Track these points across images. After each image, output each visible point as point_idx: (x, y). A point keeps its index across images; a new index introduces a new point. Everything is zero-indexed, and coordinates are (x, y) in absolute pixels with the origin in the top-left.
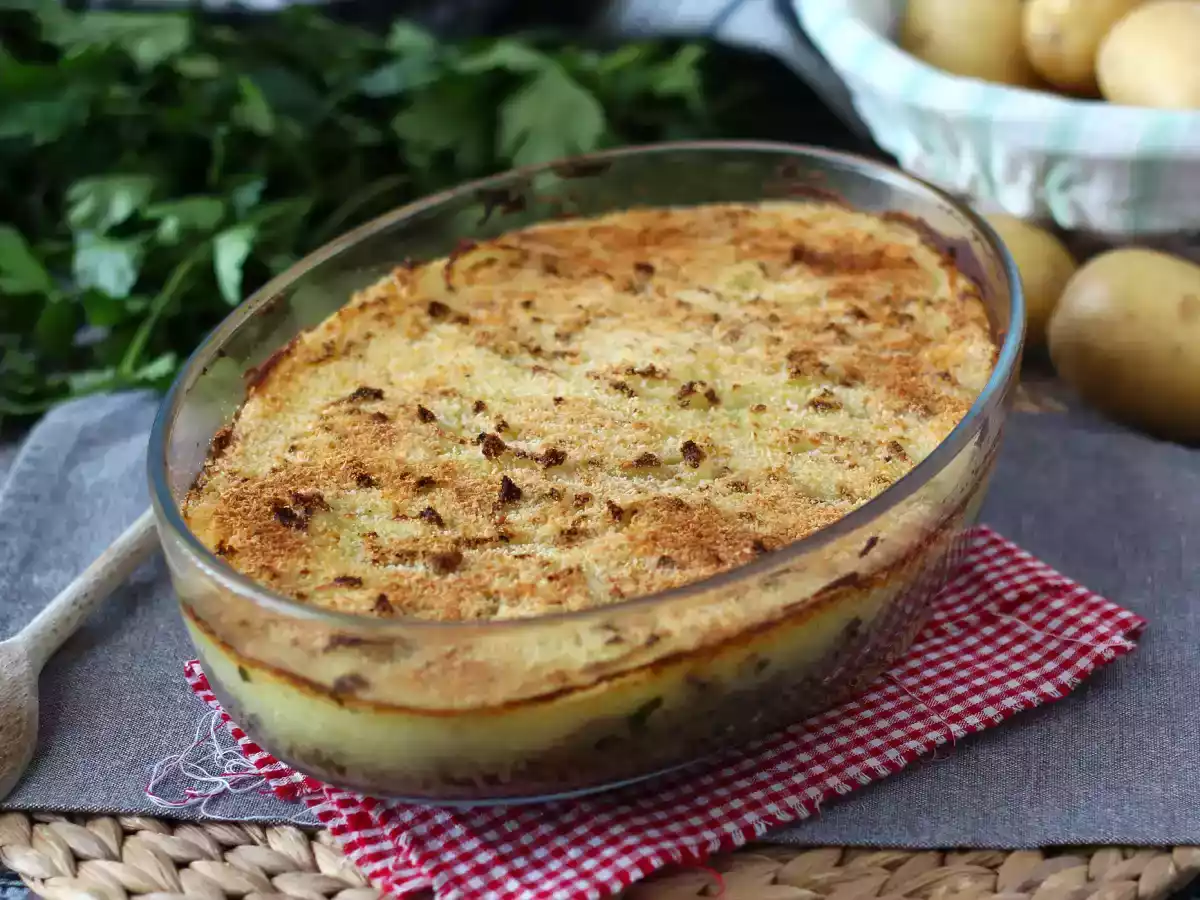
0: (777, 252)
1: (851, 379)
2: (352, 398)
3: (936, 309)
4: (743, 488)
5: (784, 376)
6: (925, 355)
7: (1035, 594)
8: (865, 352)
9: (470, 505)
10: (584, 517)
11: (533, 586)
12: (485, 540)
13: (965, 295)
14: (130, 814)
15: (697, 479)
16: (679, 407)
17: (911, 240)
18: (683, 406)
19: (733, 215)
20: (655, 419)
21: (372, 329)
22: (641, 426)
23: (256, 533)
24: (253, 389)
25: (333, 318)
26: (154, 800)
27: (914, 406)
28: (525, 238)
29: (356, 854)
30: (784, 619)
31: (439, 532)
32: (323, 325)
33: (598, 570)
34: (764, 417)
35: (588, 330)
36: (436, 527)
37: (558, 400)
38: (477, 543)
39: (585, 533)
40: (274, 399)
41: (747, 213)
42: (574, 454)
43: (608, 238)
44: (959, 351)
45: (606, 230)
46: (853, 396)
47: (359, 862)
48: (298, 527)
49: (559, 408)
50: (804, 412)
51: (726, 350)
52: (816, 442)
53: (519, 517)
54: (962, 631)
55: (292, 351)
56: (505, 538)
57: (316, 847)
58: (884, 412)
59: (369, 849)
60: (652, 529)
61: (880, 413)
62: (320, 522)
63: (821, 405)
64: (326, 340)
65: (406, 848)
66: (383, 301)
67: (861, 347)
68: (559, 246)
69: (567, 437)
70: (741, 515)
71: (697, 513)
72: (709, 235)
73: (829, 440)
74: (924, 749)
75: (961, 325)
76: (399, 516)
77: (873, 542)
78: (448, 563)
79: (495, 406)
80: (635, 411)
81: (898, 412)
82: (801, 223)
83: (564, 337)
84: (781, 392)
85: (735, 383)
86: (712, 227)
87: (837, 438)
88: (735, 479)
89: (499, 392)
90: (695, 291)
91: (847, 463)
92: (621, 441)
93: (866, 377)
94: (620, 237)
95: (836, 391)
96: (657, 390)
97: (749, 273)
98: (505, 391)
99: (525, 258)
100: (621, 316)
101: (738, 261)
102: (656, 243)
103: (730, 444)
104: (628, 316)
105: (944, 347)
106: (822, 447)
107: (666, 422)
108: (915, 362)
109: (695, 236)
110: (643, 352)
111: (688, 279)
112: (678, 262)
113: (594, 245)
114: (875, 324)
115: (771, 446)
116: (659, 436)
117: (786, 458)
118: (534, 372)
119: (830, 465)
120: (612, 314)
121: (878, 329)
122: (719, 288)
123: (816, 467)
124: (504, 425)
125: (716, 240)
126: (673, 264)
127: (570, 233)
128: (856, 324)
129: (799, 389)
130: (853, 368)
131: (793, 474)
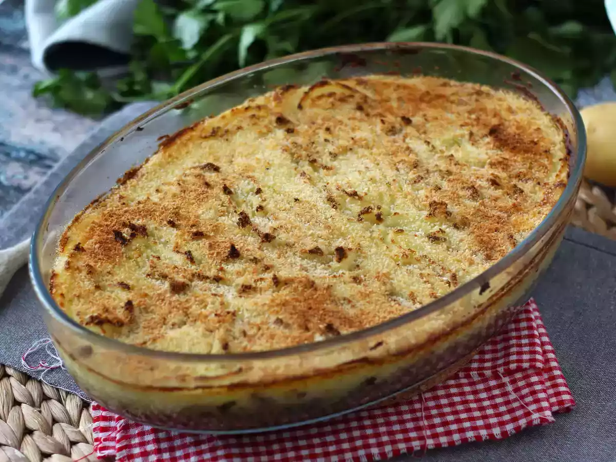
0: (485, 126)
1: (461, 224)
2: (203, 168)
3: (540, 188)
4: (358, 281)
5: (425, 213)
6: (514, 218)
7: (526, 369)
8: (482, 208)
9: (213, 254)
10: (262, 279)
11: (206, 317)
12: (207, 278)
13: (559, 184)
14: (9, 367)
15: (339, 268)
16: (355, 220)
17: (558, 138)
18: (359, 220)
19: (479, 93)
20: (339, 225)
21: (244, 125)
22: (329, 227)
23: (99, 242)
24: (162, 147)
25: (228, 112)
26: (23, 362)
27: (481, 252)
28: (360, 83)
29: (96, 424)
30: (315, 376)
31: (190, 265)
32: (220, 116)
33: (246, 315)
34: (400, 237)
35: (349, 154)
36: (189, 262)
37: (296, 200)
38: (205, 278)
39: (255, 289)
40: (170, 156)
41: (488, 95)
42: (282, 236)
43: (403, 93)
44: (532, 220)
45: (405, 87)
46: (456, 236)
47: (95, 430)
48: (122, 244)
49: (295, 204)
50: (423, 239)
51: (407, 188)
52: (418, 260)
53: (232, 268)
54: (479, 379)
55: (195, 129)
56: (217, 280)
57: (85, 412)
58: (467, 250)
59: (102, 424)
60: (288, 298)
61: (465, 250)
62: (137, 243)
63: (434, 238)
64: (216, 125)
65: (118, 429)
66: (259, 107)
67: (483, 204)
68: (376, 91)
69: (286, 224)
70: (344, 299)
71: (319, 292)
72: (461, 103)
73: (425, 261)
74: (405, 451)
75: (544, 204)
76: (177, 250)
77: (380, 344)
78: (178, 288)
79: (267, 193)
80: (331, 217)
81: (474, 252)
82: (510, 109)
83: (334, 156)
84: (419, 224)
85: (397, 211)
86: (465, 99)
87: (430, 260)
88: (359, 275)
89: (275, 184)
90: (423, 142)
91: (425, 279)
92: (312, 235)
93: (471, 225)
94: (410, 94)
95: (448, 230)
96: (353, 205)
97: (463, 136)
98: (278, 184)
99: (352, 96)
100: (372, 149)
101: (462, 126)
102: (429, 102)
103: (370, 251)
104: (375, 150)
105: (526, 216)
106: (419, 265)
107: (343, 228)
108: (504, 222)
109: (452, 102)
110: (364, 178)
111: (425, 133)
112: (429, 119)
113: (394, 96)
114: (500, 190)
115: (391, 257)
116: (335, 236)
117: (394, 267)
118: (301, 176)
119: (415, 278)
120: (367, 147)
121: (501, 193)
122: (437, 143)
123: (406, 277)
124: (260, 208)
125: (462, 108)
126: (426, 120)
127: (386, 85)
128: (489, 188)
129: (430, 225)
130: (467, 218)
131: (392, 279)
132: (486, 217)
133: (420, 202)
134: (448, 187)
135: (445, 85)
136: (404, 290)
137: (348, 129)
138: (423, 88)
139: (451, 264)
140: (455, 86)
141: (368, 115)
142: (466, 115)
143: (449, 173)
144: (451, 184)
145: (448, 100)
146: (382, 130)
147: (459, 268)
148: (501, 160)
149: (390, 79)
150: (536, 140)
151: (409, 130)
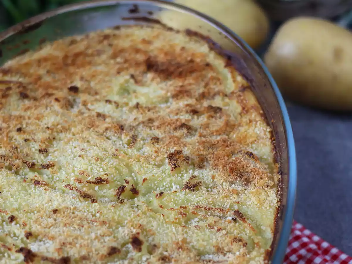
0: (137, 64)
3: (230, 99)
4: (167, 260)
5: (168, 167)
6: (234, 136)
8: (203, 139)
13: (244, 89)
16: (120, 204)
17: (204, 48)
18: (122, 203)
19: (106, 37)
20: (110, 216)
22: (104, 223)
27: (239, 179)
28: (5, 73)
34: (165, 200)
37: (55, 211)
41: (115, 36)
44: (251, 131)
46: (206, 175)
49: (56, 216)
50: (184, 192)
51: (132, 151)
52: (195, 214)
58: (224, 184)
61: (222, 184)
63: (194, 187)
67: (201, 136)
69: (66, 239)
73: (202, 211)
75: (247, 112)
79: (22, 217)
80: (98, 212)
81: (232, 183)
82: (145, 42)
84: (168, 180)
85: (144, 177)
86: (99, 47)
87: (205, 209)
88: (161, 254)
89: (20, 204)
90: (104, 103)
91: (216, 228)
92: (97, 237)
93: (209, 159)
94: (54, 64)
95: (196, 173)
96: (105, 191)
97: (127, 81)
98: (24, 204)
99: (9, 89)
100: (70, 130)
101: (118, 73)
102: (73, 64)
103: (152, 226)
104: (73, 129)
105: (242, 129)
106: (199, 217)
107: (116, 217)
108: (231, 143)
109: (92, 55)
110: (90, 161)
111: (96, 93)
112: (89, 79)
113: (42, 72)
114: (203, 116)
115: (173, 222)
116: (114, 228)
117: (183, 231)
118: (35, 185)
119: (207, 232)
120: (65, 130)
121: (206, 120)
122: (115, 98)
123: (200, 234)
124: (29, 235)
125: (104, 57)
126: (87, 81)
127: (27, 65)
128: (193, 118)
129: (178, 176)
130: (202, 155)
131: (190, 242)
132: (213, 146)
133: (154, 160)
134: (162, 134)
135: (73, 42)
136: (208, 247)
137: (32, 120)
138: (59, 54)
139: (223, 203)
140: (82, 40)
141: (35, 99)
142: (112, 62)
143: (151, 120)
144: (162, 130)
145: (87, 55)
146: (62, 108)
147: (232, 203)
148: (178, 89)
149: (26, 59)
150: (189, 59)
151: (82, 97)
